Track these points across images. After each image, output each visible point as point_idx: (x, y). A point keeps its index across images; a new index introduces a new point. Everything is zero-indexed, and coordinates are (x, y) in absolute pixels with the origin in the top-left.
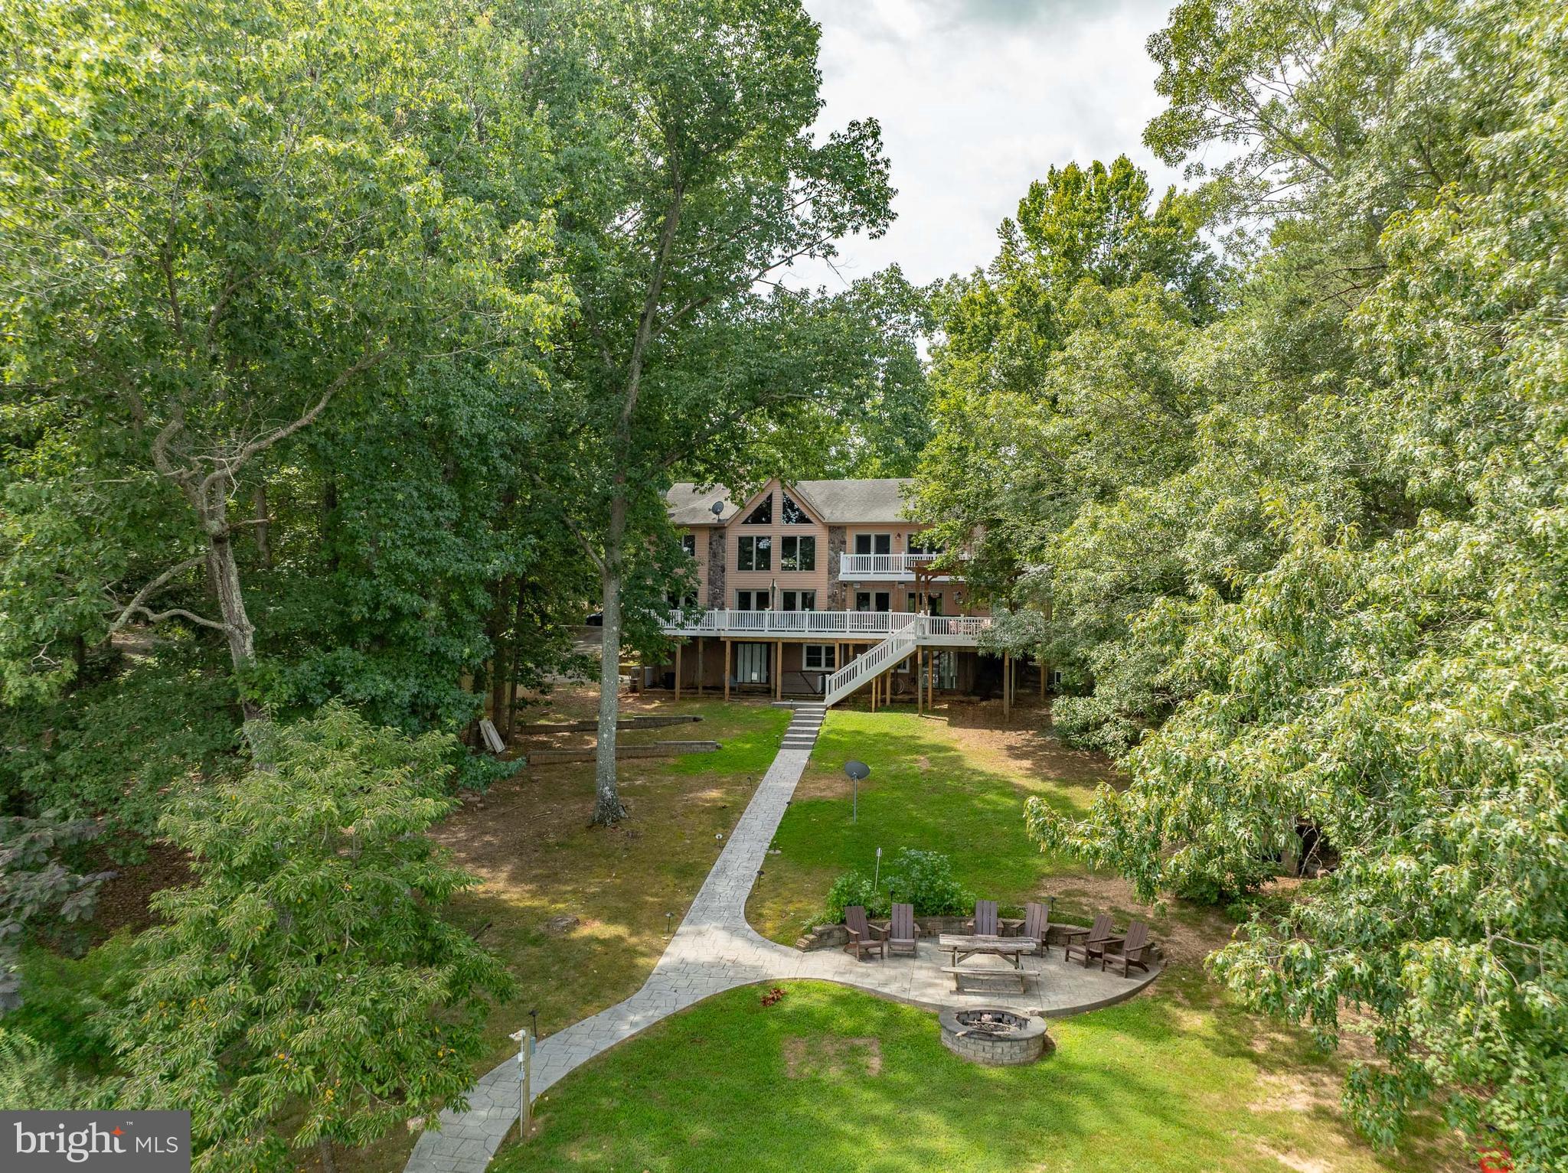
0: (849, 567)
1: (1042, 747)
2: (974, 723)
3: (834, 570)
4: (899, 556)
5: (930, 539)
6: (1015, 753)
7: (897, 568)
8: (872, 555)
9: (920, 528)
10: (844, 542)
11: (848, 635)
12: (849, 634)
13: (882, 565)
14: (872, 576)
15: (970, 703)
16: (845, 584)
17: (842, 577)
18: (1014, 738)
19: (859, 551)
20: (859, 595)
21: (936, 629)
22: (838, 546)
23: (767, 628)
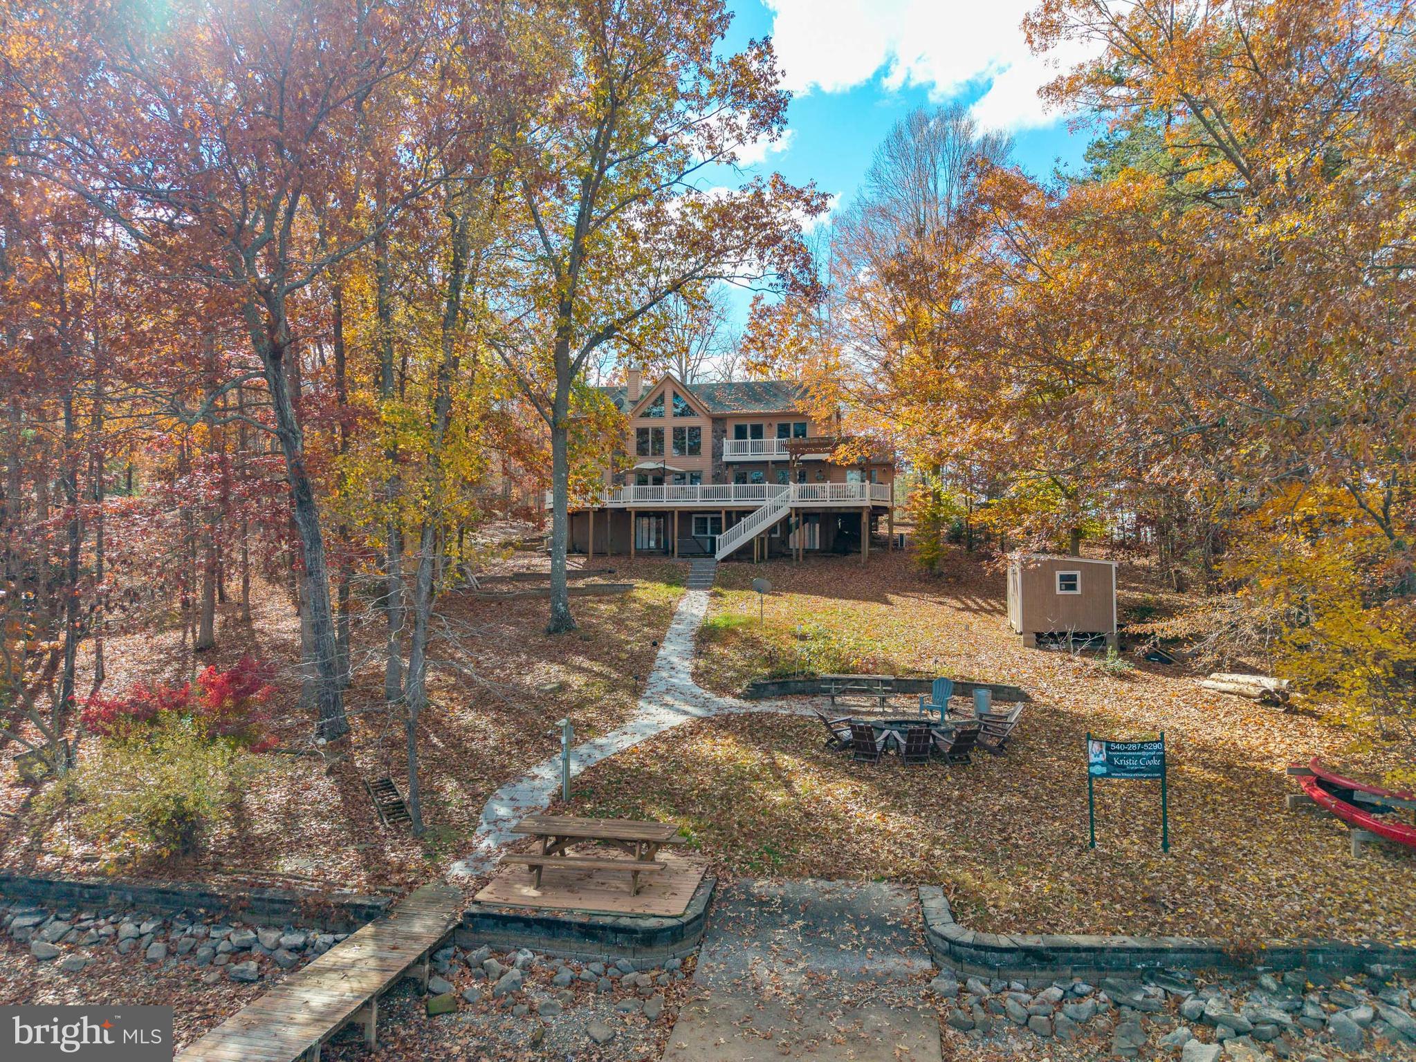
0: (731, 450)
3: (717, 453)
4: (772, 440)
8: (749, 440)
10: (725, 431)
12: (733, 503)
13: (758, 448)
14: (750, 457)
16: (728, 464)
17: (725, 459)
19: (737, 438)
20: (739, 473)
21: (805, 494)
22: (719, 435)
23: (665, 500)
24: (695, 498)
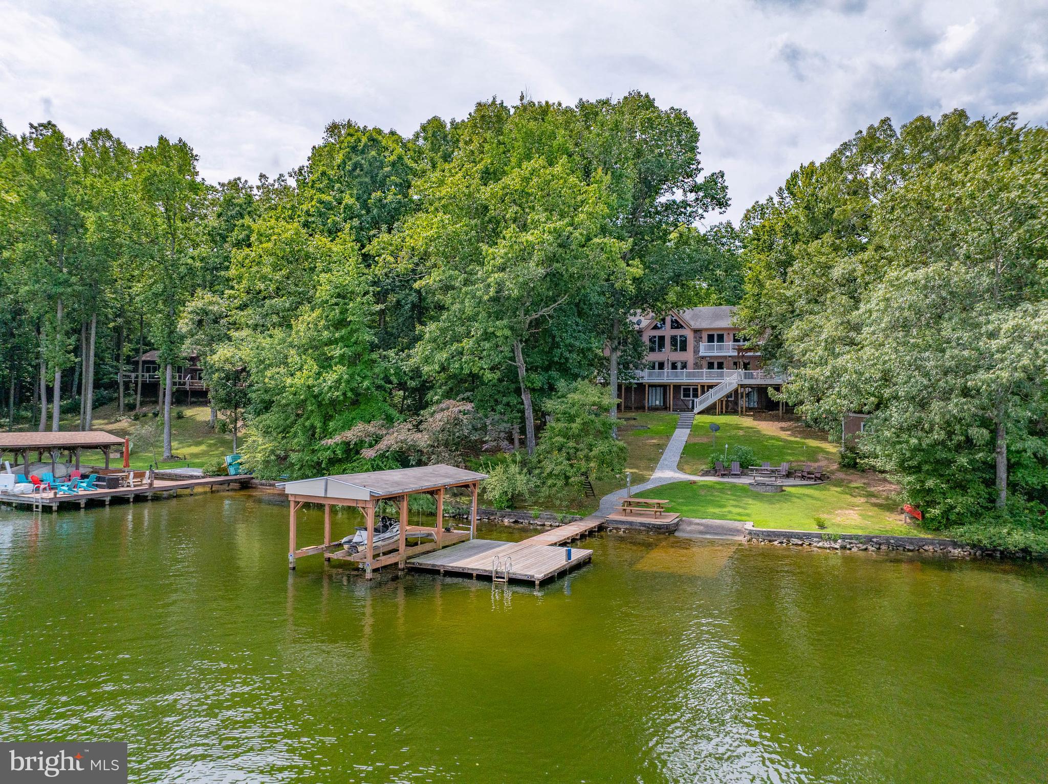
0: (705, 349)
1: (795, 427)
2: (765, 420)
3: (696, 351)
4: (729, 343)
5: (744, 335)
6: (783, 429)
7: (728, 349)
8: (715, 343)
9: (739, 330)
10: (701, 338)
12: (705, 380)
13: (720, 348)
14: (716, 353)
15: (763, 412)
16: (703, 358)
17: (701, 354)
18: (783, 424)
19: (709, 342)
20: (709, 363)
21: (747, 376)
22: (698, 339)
23: (664, 378)
24: (683, 378)
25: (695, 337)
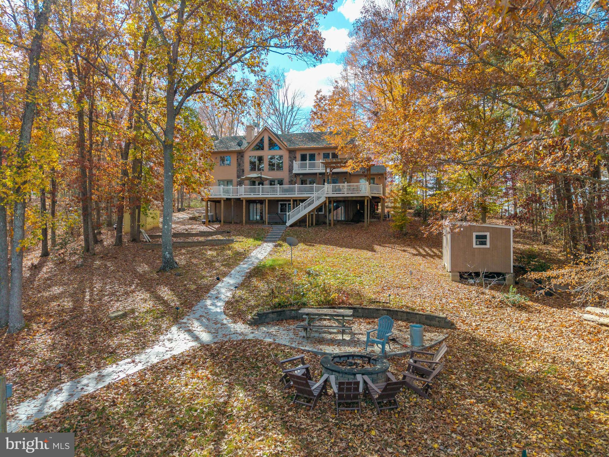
3: (291, 169)
7: (319, 166)
8: (308, 162)
10: (295, 158)
11: (296, 195)
21: (335, 190)
22: (292, 158)
23: (261, 194)
24: (278, 193)
25: (290, 157)
